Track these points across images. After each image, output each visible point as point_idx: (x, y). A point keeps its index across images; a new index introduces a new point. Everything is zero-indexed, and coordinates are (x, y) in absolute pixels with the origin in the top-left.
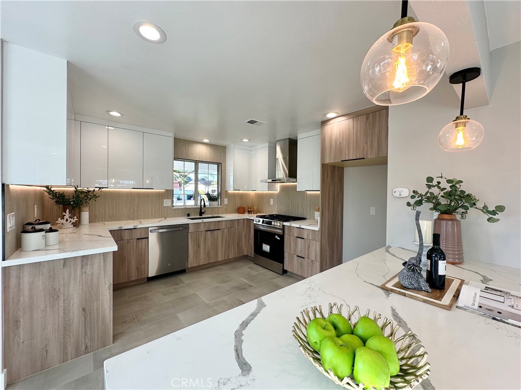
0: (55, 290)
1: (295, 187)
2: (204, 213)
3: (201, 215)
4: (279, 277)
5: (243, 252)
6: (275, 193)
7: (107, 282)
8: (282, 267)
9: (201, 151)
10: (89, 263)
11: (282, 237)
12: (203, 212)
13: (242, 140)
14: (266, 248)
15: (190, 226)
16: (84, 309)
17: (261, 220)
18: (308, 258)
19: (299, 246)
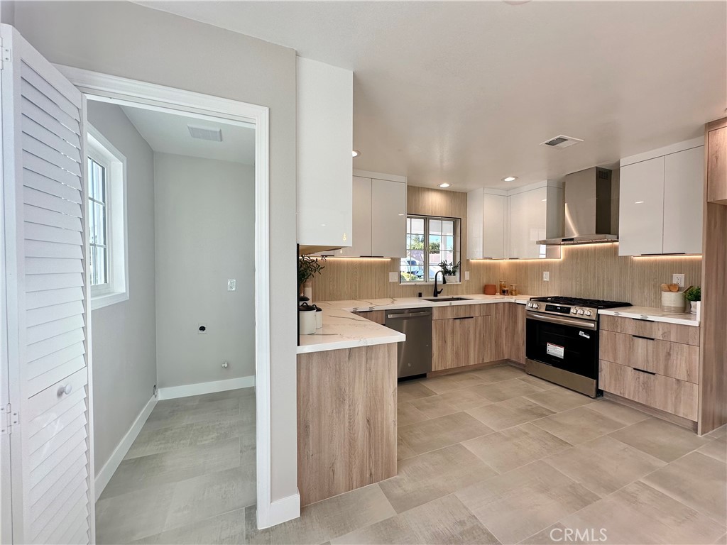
0: (341, 389)
1: (616, 249)
2: (440, 292)
3: (435, 295)
4: (591, 402)
5: (503, 355)
6: (555, 263)
7: (392, 386)
8: (595, 386)
9: (434, 202)
10: (373, 356)
11: (595, 334)
12: (439, 290)
13: (503, 179)
14: (557, 351)
15: (434, 310)
16: (368, 421)
17: (544, 305)
18: (666, 375)
19: (640, 351)
